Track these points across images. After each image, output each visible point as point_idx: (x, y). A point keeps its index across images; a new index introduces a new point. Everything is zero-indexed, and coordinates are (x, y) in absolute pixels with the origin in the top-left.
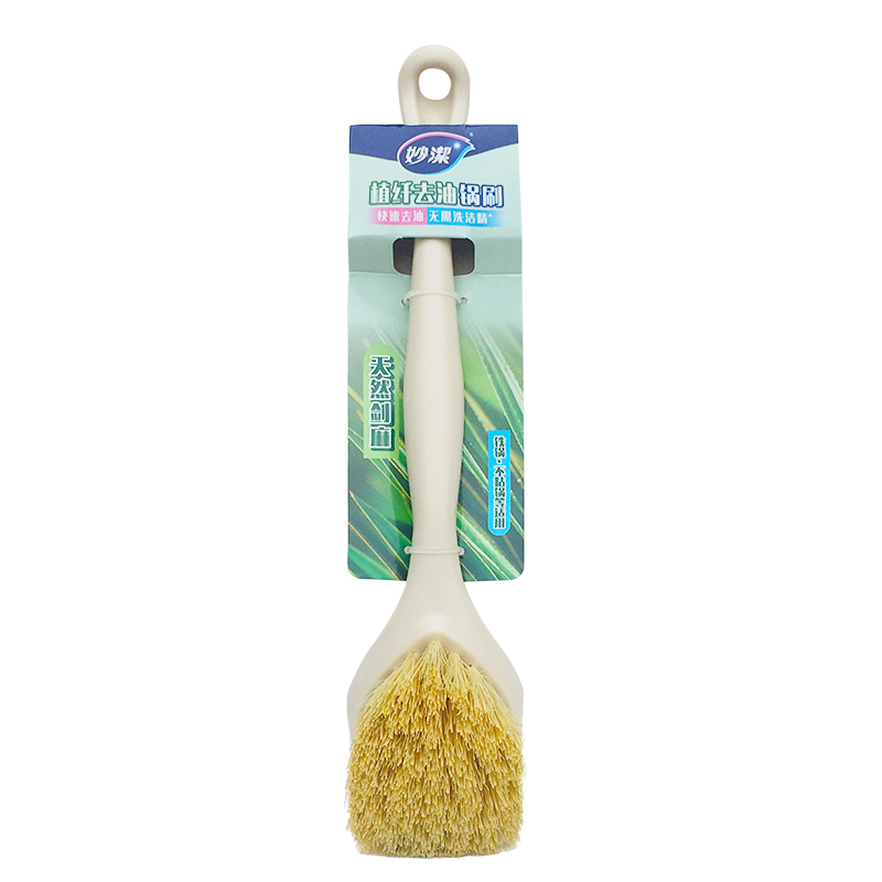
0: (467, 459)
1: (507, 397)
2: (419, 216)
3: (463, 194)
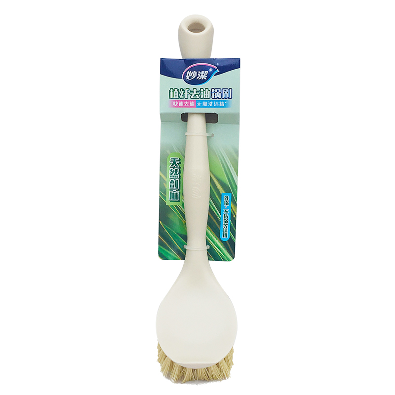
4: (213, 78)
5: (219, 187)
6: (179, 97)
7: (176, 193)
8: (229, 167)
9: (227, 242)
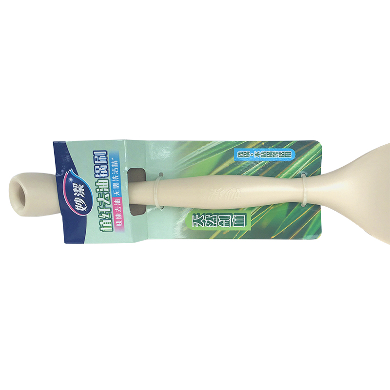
0: (250, 173)
1: (216, 150)
2: (117, 202)
3: (102, 175)
4: (81, 176)
5: (226, 164)
6: (110, 219)
7: (236, 218)
8: (201, 152)
9: (297, 151)
